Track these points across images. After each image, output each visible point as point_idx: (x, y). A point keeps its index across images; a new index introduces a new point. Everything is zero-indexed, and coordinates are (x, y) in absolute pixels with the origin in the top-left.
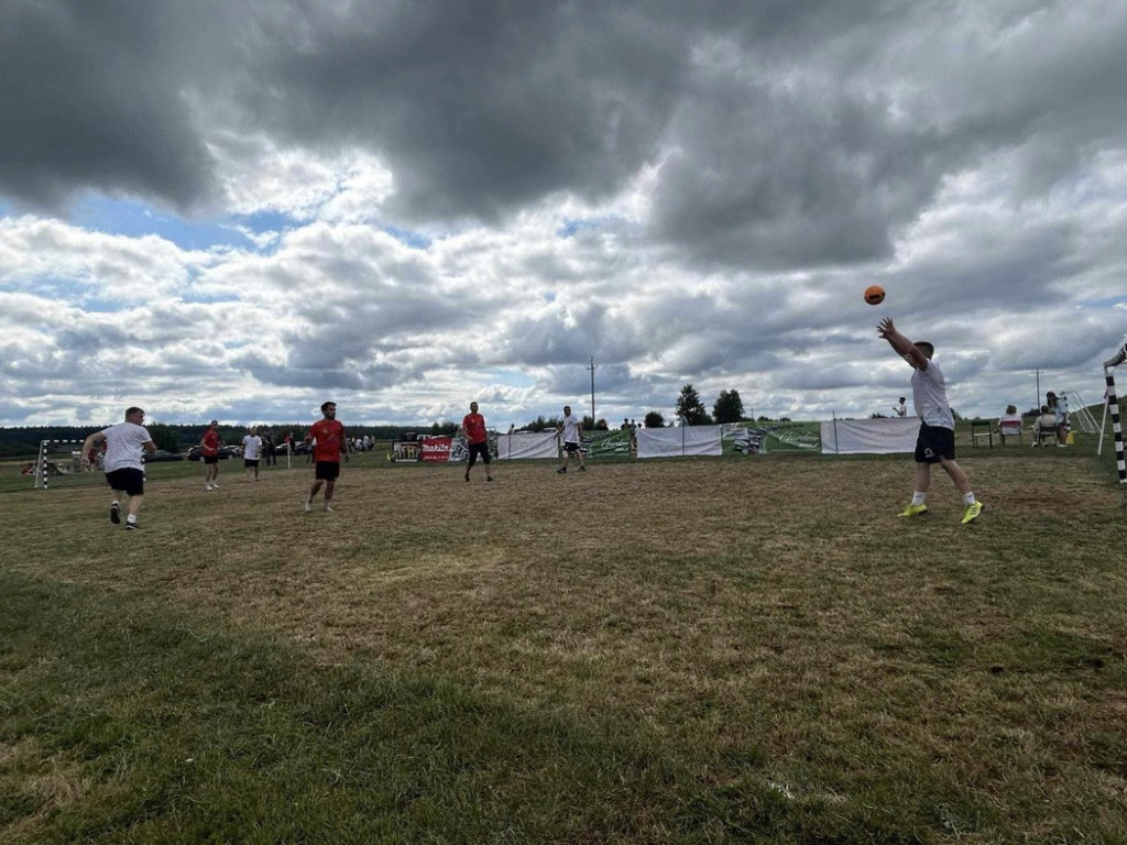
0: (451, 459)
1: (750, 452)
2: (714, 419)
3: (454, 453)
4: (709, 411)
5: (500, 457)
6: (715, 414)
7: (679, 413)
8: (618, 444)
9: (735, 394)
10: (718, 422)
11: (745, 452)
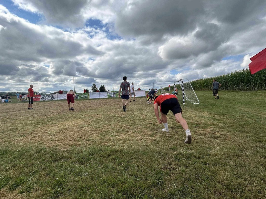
0: (41, 100)
1: (113, 97)
2: (99, 91)
3: (42, 99)
4: (98, 89)
5: (55, 99)
6: (100, 90)
7: (92, 89)
8: (85, 96)
9: (103, 86)
10: (100, 91)
11: (112, 97)
